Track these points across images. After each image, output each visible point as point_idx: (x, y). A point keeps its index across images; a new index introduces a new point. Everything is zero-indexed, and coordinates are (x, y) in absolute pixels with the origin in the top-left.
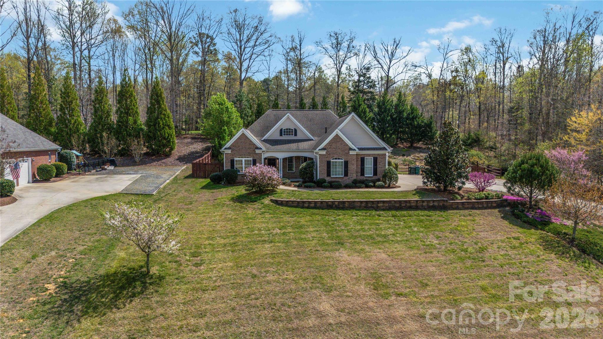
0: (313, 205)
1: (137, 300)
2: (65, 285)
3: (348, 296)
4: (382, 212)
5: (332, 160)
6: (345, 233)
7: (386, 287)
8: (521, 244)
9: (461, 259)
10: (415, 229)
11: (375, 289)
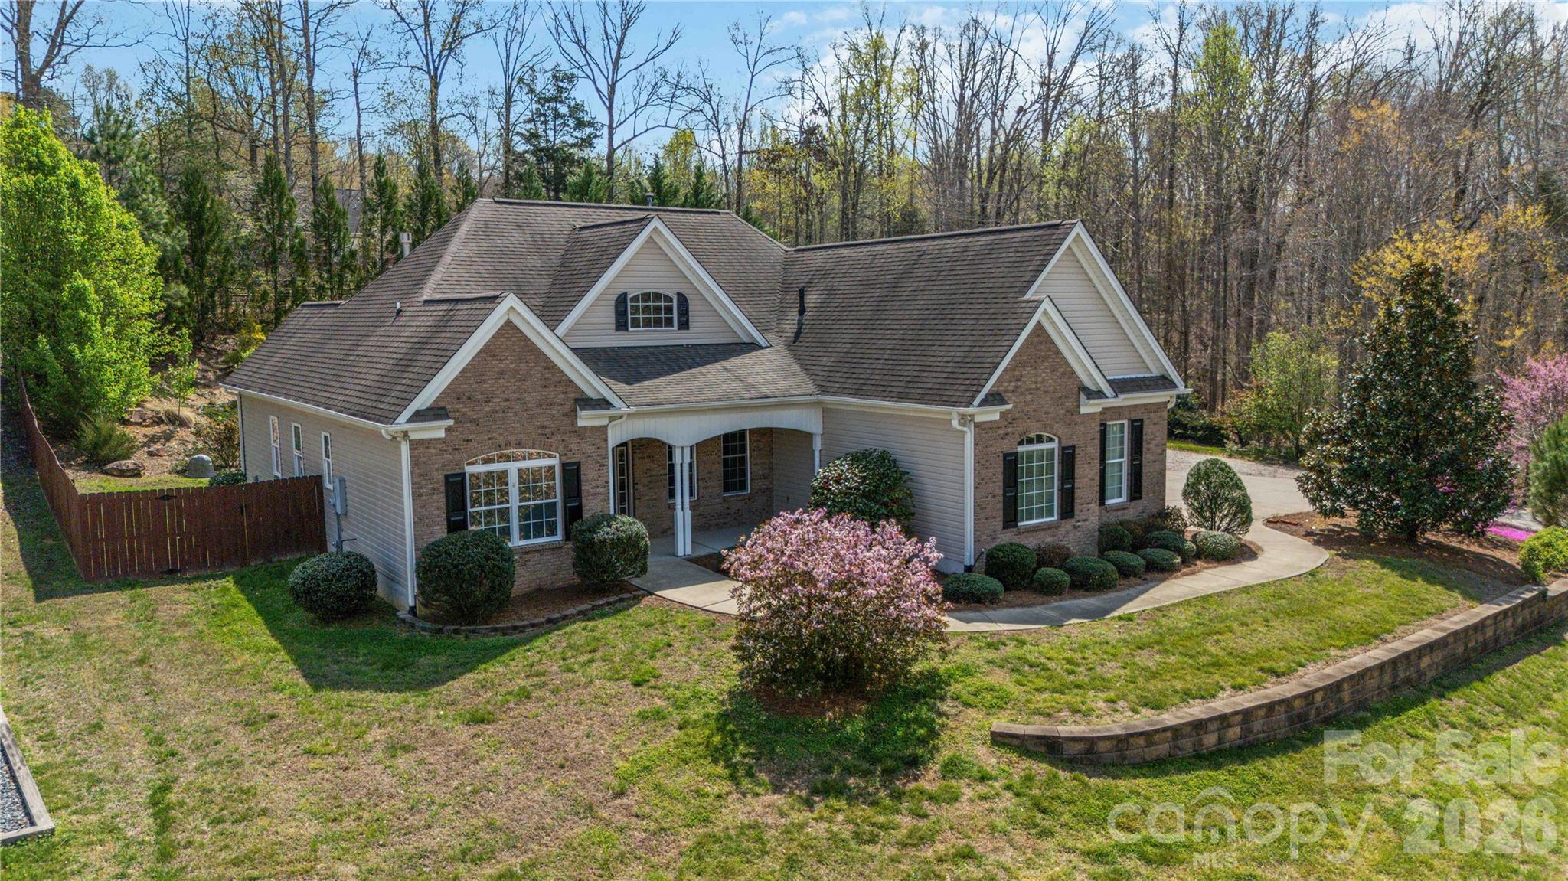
0: (1238, 730)
5: (1020, 449)
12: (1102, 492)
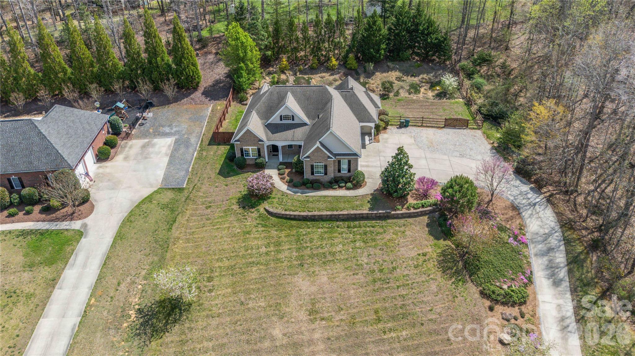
0: (293, 217)
1: (177, 326)
2: (140, 311)
3: (292, 322)
4: (341, 223)
5: (314, 164)
6: (308, 252)
7: (317, 312)
8: (425, 261)
9: (374, 281)
10: (358, 244)
11: (310, 315)
12: (339, 171)
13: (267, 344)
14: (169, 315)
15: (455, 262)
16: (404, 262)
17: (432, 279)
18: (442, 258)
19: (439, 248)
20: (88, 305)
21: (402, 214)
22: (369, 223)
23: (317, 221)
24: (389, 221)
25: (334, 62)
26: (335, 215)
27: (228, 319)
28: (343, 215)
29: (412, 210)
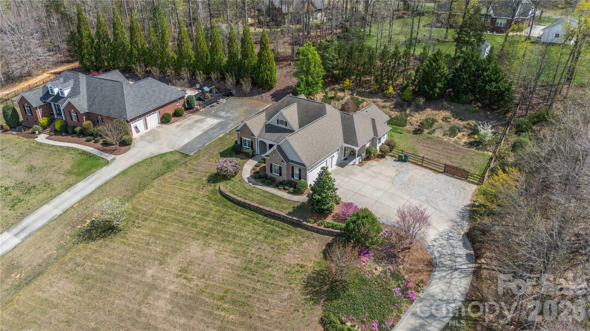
1: (102, 239)
2: (93, 222)
3: (165, 270)
4: (261, 216)
5: (273, 164)
6: (219, 228)
7: (186, 271)
8: (298, 272)
9: (245, 269)
10: (259, 237)
11: (180, 271)
12: (293, 176)
13: (137, 277)
14: (104, 232)
15: (323, 283)
16: (280, 265)
17: (291, 288)
18: (315, 275)
19: (320, 267)
20: (72, 207)
21: (311, 227)
22: (281, 224)
23: (246, 208)
24: (299, 229)
25: (391, 90)
26: (260, 208)
27: (131, 250)
28: (266, 210)
29: (322, 227)
